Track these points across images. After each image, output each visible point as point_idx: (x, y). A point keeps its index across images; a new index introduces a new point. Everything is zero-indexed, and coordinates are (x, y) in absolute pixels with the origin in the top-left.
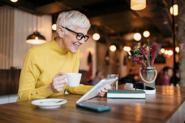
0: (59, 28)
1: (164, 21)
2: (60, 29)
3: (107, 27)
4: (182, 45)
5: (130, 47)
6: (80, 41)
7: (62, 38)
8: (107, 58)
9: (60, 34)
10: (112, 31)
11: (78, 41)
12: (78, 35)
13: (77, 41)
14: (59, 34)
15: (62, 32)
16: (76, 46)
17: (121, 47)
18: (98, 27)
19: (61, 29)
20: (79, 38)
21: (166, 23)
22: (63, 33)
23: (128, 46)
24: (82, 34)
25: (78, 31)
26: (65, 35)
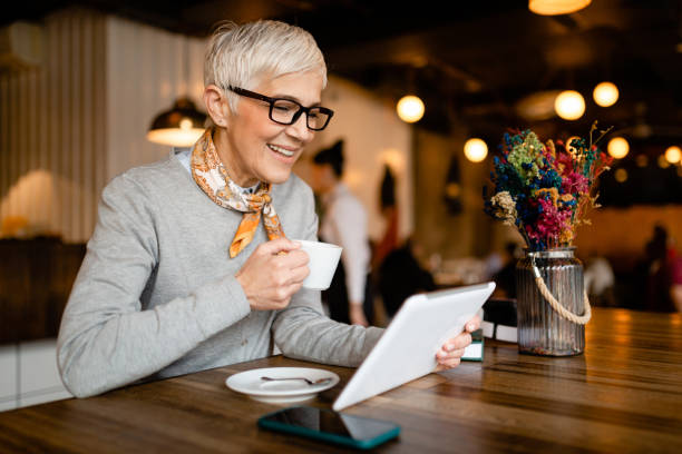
0: (210, 91)
1: (681, 41)
2: (213, 96)
3: (451, 72)
6: (291, 131)
7: (225, 128)
8: (453, 191)
9: (217, 115)
10: (473, 86)
11: (284, 131)
13: (279, 128)
14: (211, 114)
15: (221, 105)
18: (419, 71)
19: (216, 92)
26: (233, 117)
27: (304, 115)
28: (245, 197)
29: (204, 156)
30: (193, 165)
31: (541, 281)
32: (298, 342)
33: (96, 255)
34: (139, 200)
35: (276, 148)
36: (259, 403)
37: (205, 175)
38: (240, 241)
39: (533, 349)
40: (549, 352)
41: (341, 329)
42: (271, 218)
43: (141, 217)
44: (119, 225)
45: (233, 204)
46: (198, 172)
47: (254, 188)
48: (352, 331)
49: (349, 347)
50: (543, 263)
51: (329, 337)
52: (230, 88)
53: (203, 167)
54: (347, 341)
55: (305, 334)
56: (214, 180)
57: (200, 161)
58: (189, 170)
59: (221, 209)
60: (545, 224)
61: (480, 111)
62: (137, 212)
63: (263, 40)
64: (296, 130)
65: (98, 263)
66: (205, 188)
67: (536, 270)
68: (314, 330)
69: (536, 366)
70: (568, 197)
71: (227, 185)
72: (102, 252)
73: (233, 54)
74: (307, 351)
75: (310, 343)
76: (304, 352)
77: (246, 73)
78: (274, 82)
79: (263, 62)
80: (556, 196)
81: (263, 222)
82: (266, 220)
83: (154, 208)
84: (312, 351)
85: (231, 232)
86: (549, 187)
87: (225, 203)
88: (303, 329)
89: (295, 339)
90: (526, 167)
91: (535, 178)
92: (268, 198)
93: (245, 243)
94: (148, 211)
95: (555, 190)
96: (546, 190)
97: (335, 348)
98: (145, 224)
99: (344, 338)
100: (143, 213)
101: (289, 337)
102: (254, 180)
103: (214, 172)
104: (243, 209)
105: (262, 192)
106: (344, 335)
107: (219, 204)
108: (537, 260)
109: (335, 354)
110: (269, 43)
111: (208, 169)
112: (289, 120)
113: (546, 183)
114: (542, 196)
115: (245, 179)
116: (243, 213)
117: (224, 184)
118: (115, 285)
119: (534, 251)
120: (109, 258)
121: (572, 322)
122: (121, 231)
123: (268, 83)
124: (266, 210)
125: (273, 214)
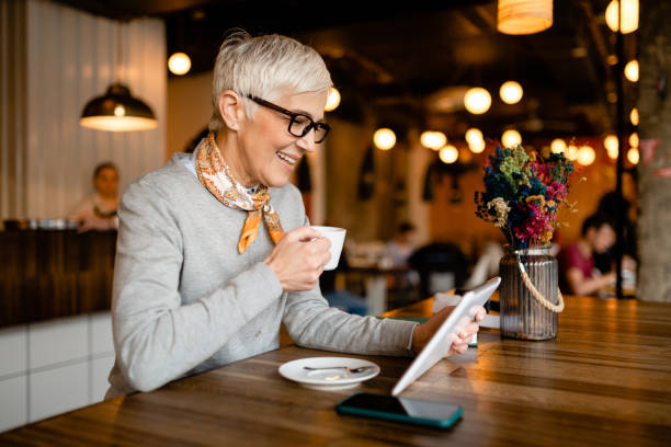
0: (227, 95)
1: (575, 46)
2: (229, 101)
3: (367, 65)
4: (650, 145)
5: (445, 133)
6: (301, 143)
7: (236, 132)
8: (368, 178)
9: (231, 119)
10: (385, 78)
11: (295, 143)
12: (293, 118)
13: (292, 140)
14: (224, 117)
15: (236, 110)
16: (287, 158)
17: (412, 134)
19: (234, 98)
20: (298, 130)
21: (580, 52)
22: (240, 114)
23: (435, 130)
24: (308, 117)
25: (294, 107)
26: (247, 122)
27: (312, 130)
28: (250, 197)
29: (210, 159)
30: (199, 169)
31: (525, 275)
32: (316, 334)
33: (133, 258)
34: (161, 203)
35: (283, 156)
36: (315, 391)
37: (213, 178)
38: (247, 238)
39: (516, 334)
40: (531, 337)
41: (356, 320)
42: (271, 216)
43: (166, 220)
44: (148, 228)
45: (240, 204)
46: (205, 175)
47: (255, 188)
48: (367, 322)
49: (367, 336)
50: (525, 259)
51: (346, 328)
52: (250, 97)
53: (210, 170)
54: (365, 331)
55: (322, 326)
56: (221, 182)
57: (205, 164)
58: (195, 174)
59: (228, 210)
60: (533, 227)
61: (390, 101)
62: (161, 214)
63: (284, 59)
64: (305, 142)
65: (137, 265)
66: (213, 189)
67: (521, 265)
68: (330, 321)
69: (520, 349)
70: (552, 204)
71: (234, 187)
72: (141, 255)
73: (257, 67)
74: (325, 342)
75: (328, 334)
76: (324, 342)
77: (268, 86)
78: (293, 98)
79: (286, 78)
80: (544, 202)
81: (263, 219)
82: (267, 217)
83: (176, 210)
84: (331, 340)
85: (237, 231)
86: (537, 194)
87: (232, 203)
88: (320, 322)
89: (313, 330)
90: (516, 177)
91: (525, 186)
92: (268, 197)
93: (251, 239)
94: (170, 212)
95: (542, 197)
96: (535, 197)
97: (353, 339)
98: (171, 225)
99: (362, 329)
100: (167, 215)
101: (307, 329)
102: (255, 181)
103: (221, 175)
104: (248, 208)
105: (263, 191)
106: (359, 327)
107: (226, 205)
108: (521, 257)
109: (354, 344)
110: (291, 61)
111: (215, 172)
112: (299, 133)
113: (535, 191)
114: (531, 202)
115: (248, 180)
116: (247, 211)
117: (231, 185)
118: (159, 283)
119: (518, 249)
120: (147, 259)
121: (550, 311)
122: (152, 232)
123: (288, 98)
124: (266, 209)
125: (272, 212)
